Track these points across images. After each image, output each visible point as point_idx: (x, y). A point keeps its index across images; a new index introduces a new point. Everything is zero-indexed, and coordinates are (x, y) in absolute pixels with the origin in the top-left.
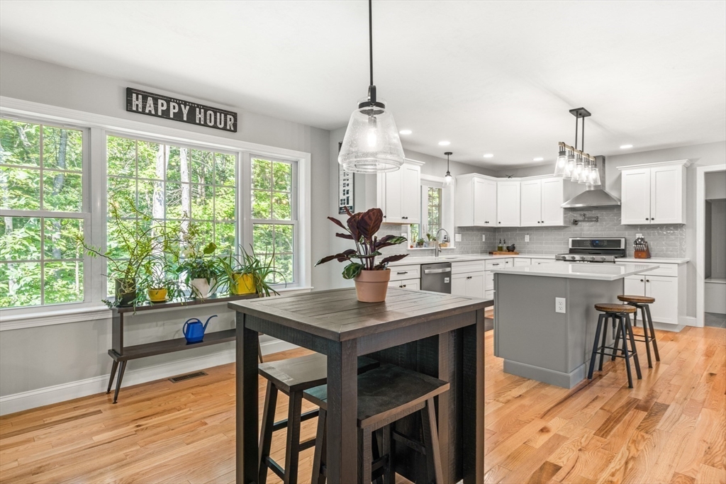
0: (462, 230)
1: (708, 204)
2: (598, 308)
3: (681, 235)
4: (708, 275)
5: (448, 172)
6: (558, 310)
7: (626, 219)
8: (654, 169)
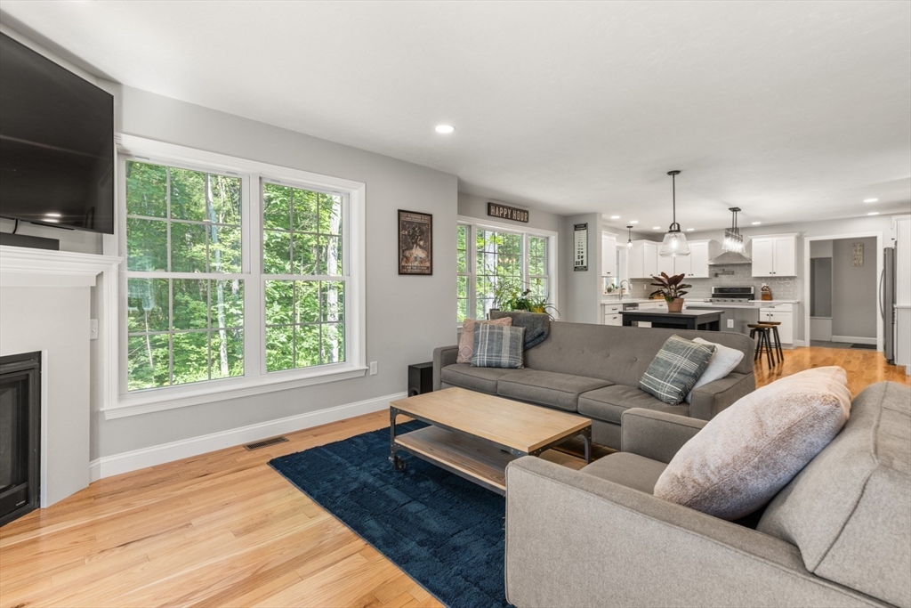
0: (633, 280)
1: (813, 261)
2: (750, 326)
3: (794, 284)
4: (812, 314)
5: (630, 240)
6: (729, 326)
7: (755, 273)
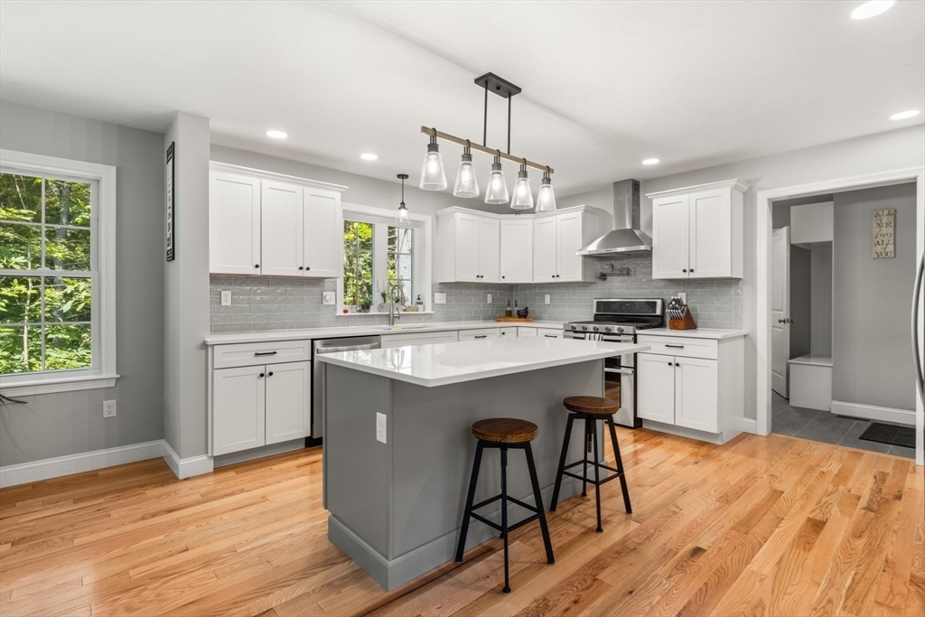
0: (448, 287)
3: (737, 294)
5: (403, 204)
7: (658, 271)
8: (694, 196)
